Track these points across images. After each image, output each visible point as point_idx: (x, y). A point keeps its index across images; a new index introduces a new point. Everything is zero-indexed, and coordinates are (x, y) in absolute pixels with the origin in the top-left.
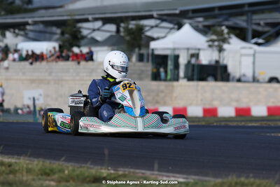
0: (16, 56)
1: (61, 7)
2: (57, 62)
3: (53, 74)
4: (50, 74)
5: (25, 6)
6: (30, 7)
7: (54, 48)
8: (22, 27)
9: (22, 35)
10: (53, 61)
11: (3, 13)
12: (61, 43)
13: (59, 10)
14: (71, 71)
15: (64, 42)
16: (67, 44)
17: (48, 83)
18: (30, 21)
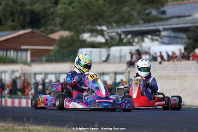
0: (147, 56)
1: (190, 16)
2: (181, 61)
3: (178, 72)
4: (176, 71)
5: (160, 16)
6: (164, 16)
7: (180, 50)
8: (158, 33)
9: (157, 40)
10: (178, 60)
11: (141, 22)
12: (185, 46)
13: (188, 18)
14: (193, 68)
15: (188, 44)
16: (190, 46)
17: (174, 79)
18: (161, 28)
